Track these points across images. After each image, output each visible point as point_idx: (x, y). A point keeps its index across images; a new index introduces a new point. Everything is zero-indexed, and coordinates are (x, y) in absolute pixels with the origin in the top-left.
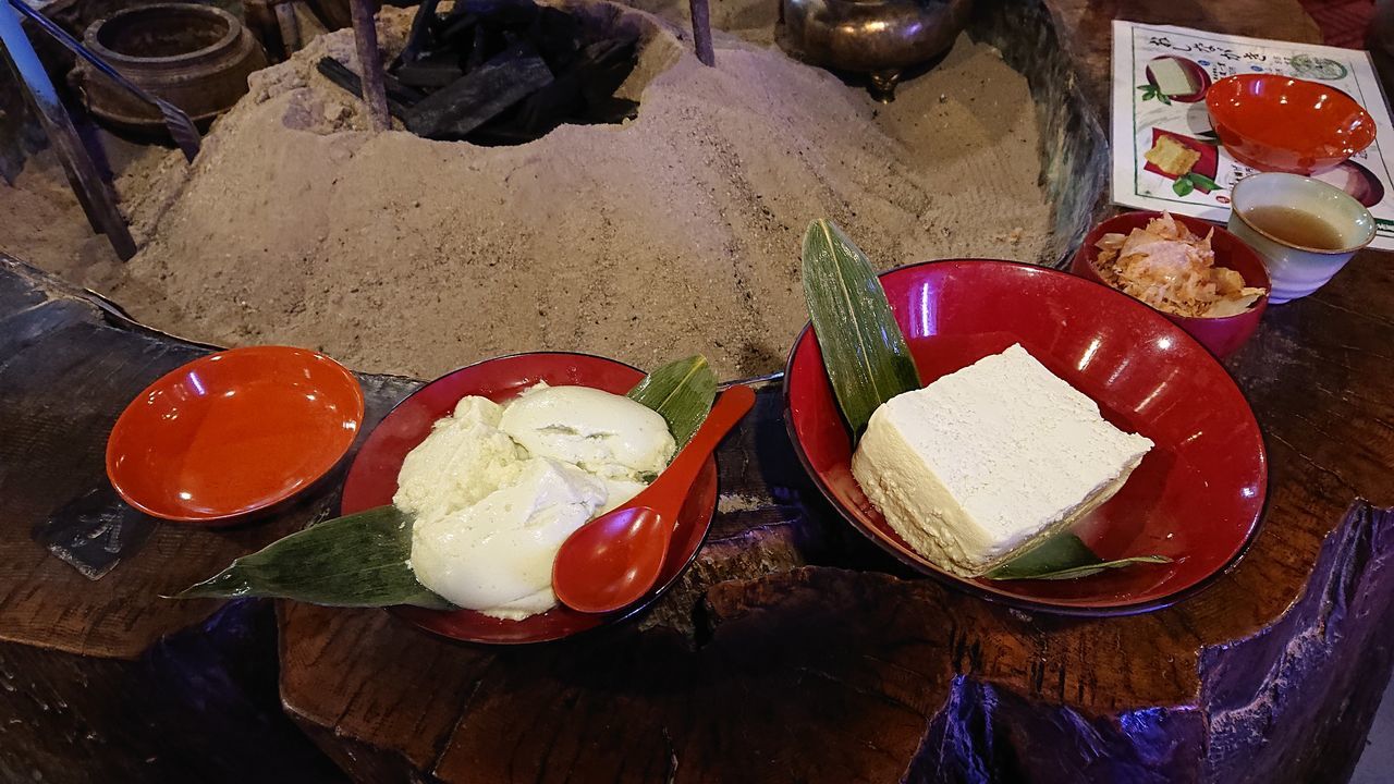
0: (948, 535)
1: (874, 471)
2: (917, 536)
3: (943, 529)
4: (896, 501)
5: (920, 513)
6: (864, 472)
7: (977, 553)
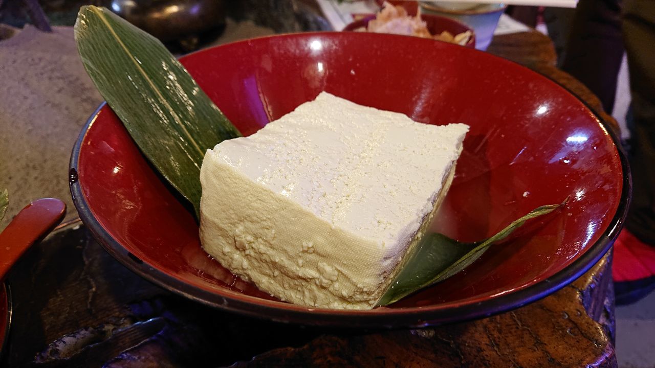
0: (328, 269)
1: (225, 235)
2: (294, 288)
3: (321, 265)
4: (260, 258)
5: (290, 258)
6: (216, 241)
7: (369, 276)
